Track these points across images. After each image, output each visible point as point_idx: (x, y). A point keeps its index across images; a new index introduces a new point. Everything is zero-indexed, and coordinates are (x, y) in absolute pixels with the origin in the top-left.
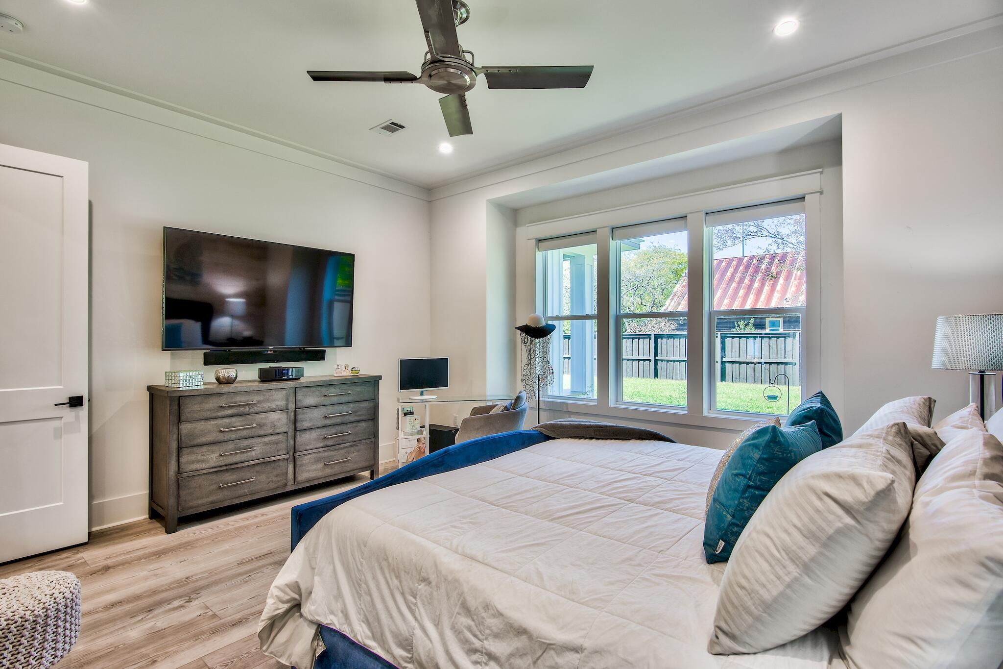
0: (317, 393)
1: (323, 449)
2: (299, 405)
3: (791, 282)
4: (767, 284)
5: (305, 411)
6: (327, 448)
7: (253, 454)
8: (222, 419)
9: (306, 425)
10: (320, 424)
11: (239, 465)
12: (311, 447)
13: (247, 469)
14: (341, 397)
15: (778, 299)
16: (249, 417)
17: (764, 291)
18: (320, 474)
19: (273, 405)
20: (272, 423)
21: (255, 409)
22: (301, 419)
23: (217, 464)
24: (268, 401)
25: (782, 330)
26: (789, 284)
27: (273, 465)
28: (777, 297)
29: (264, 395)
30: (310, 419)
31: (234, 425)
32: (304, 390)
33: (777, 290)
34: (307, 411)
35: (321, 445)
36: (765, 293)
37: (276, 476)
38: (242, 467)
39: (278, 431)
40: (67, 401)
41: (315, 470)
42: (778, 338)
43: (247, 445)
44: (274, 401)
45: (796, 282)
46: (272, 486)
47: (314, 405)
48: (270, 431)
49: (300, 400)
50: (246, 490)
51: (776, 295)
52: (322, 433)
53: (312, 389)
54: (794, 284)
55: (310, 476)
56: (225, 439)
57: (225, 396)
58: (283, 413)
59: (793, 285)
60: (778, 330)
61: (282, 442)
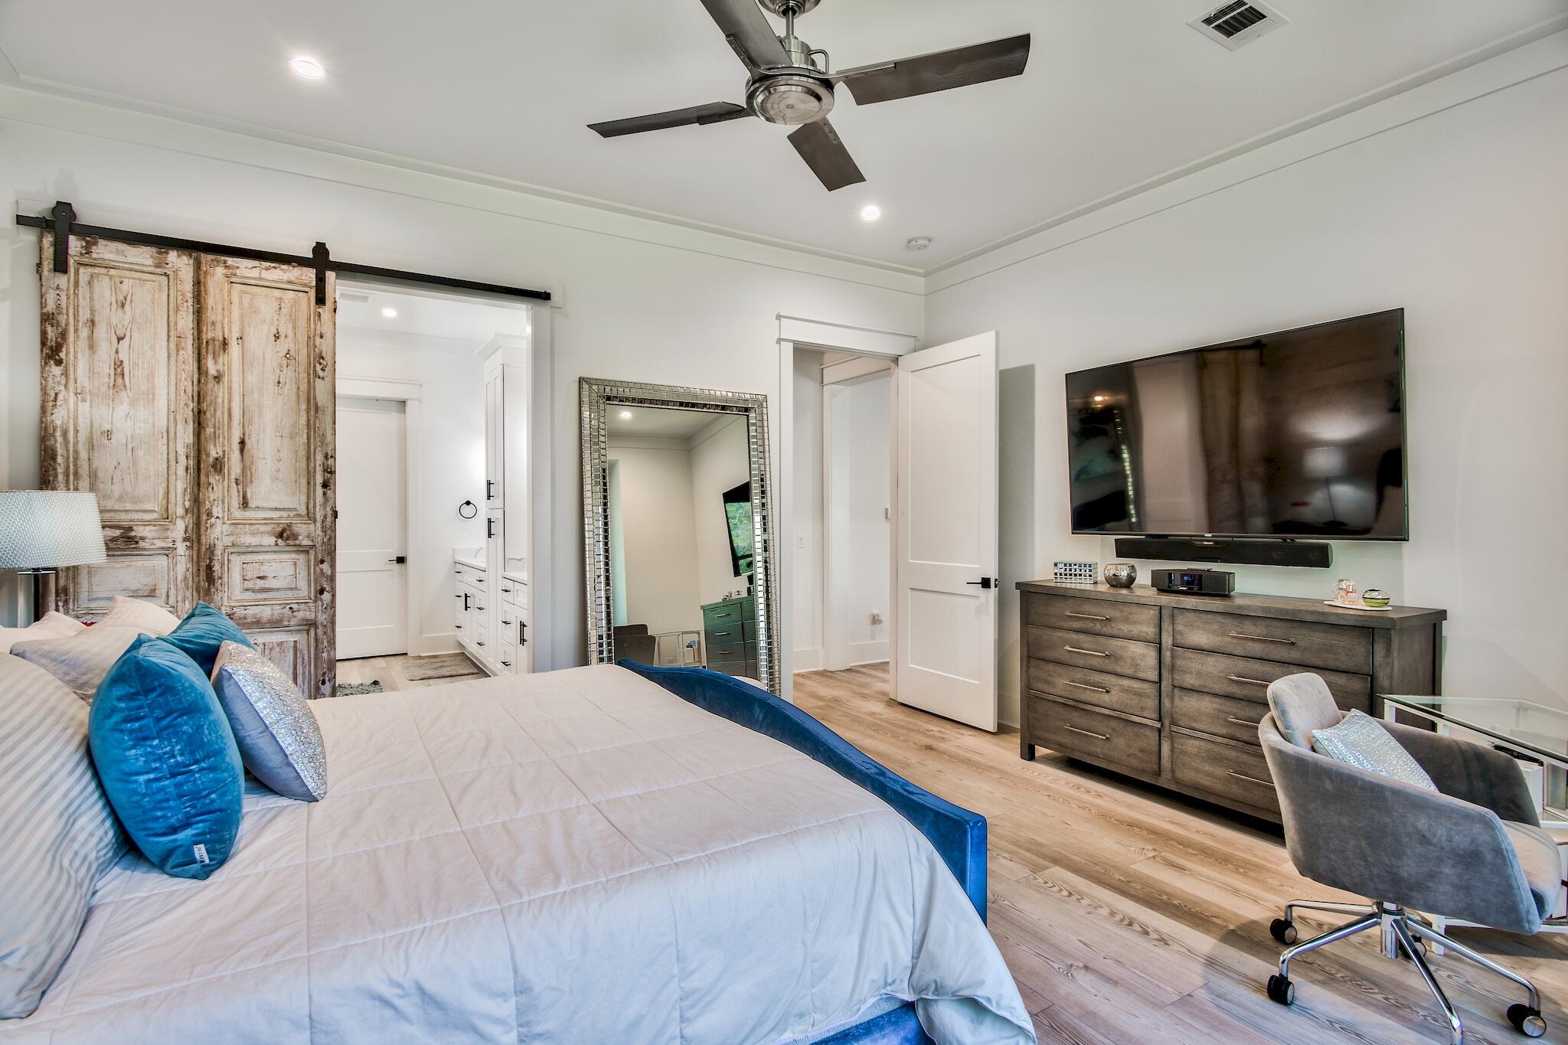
0: (1215, 627)
1: (1225, 741)
2: (1180, 640)
5: (1189, 654)
6: (1233, 743)
7: (1106, 698)
8: (1068, 633)
9: (1190, 681)
10: (1218, 688)
11: (1088, 707)
12: (1202, 727)
13: (1099, 718)
14: (1272, 647)
16: (1101, 639)
18: (1219, 787)
19: (1135, 630)
20: (1133, 658)
21: (1106, 630)
22: (1180, 666)
23: (1063, 694)
24: (1126, 620)
27: (1136, 729)
29: (1121, 611)
30: (1199, 674)
31: (1083, 646)
32: (1188, 615)
34: (1192, 656)
35: (1224, 731)
37: (1141, 751)
38: (1094, 712)
39: (1141, 675)
40: (980, 581)
41: (1208, 774)
43: (1098, 682)
44: (1134, 623)
46: (1135, 763)
47: (1206, 647)
48: (1130, 672)
49: (1180, 633)
50: (1099, 750)
52: (1223, 708)
53: (1203, 616)
55: (1199, 780)
56: (1071, 662)
57: (1071, 601)
58: (1151, 648)
61: (1149, 697)
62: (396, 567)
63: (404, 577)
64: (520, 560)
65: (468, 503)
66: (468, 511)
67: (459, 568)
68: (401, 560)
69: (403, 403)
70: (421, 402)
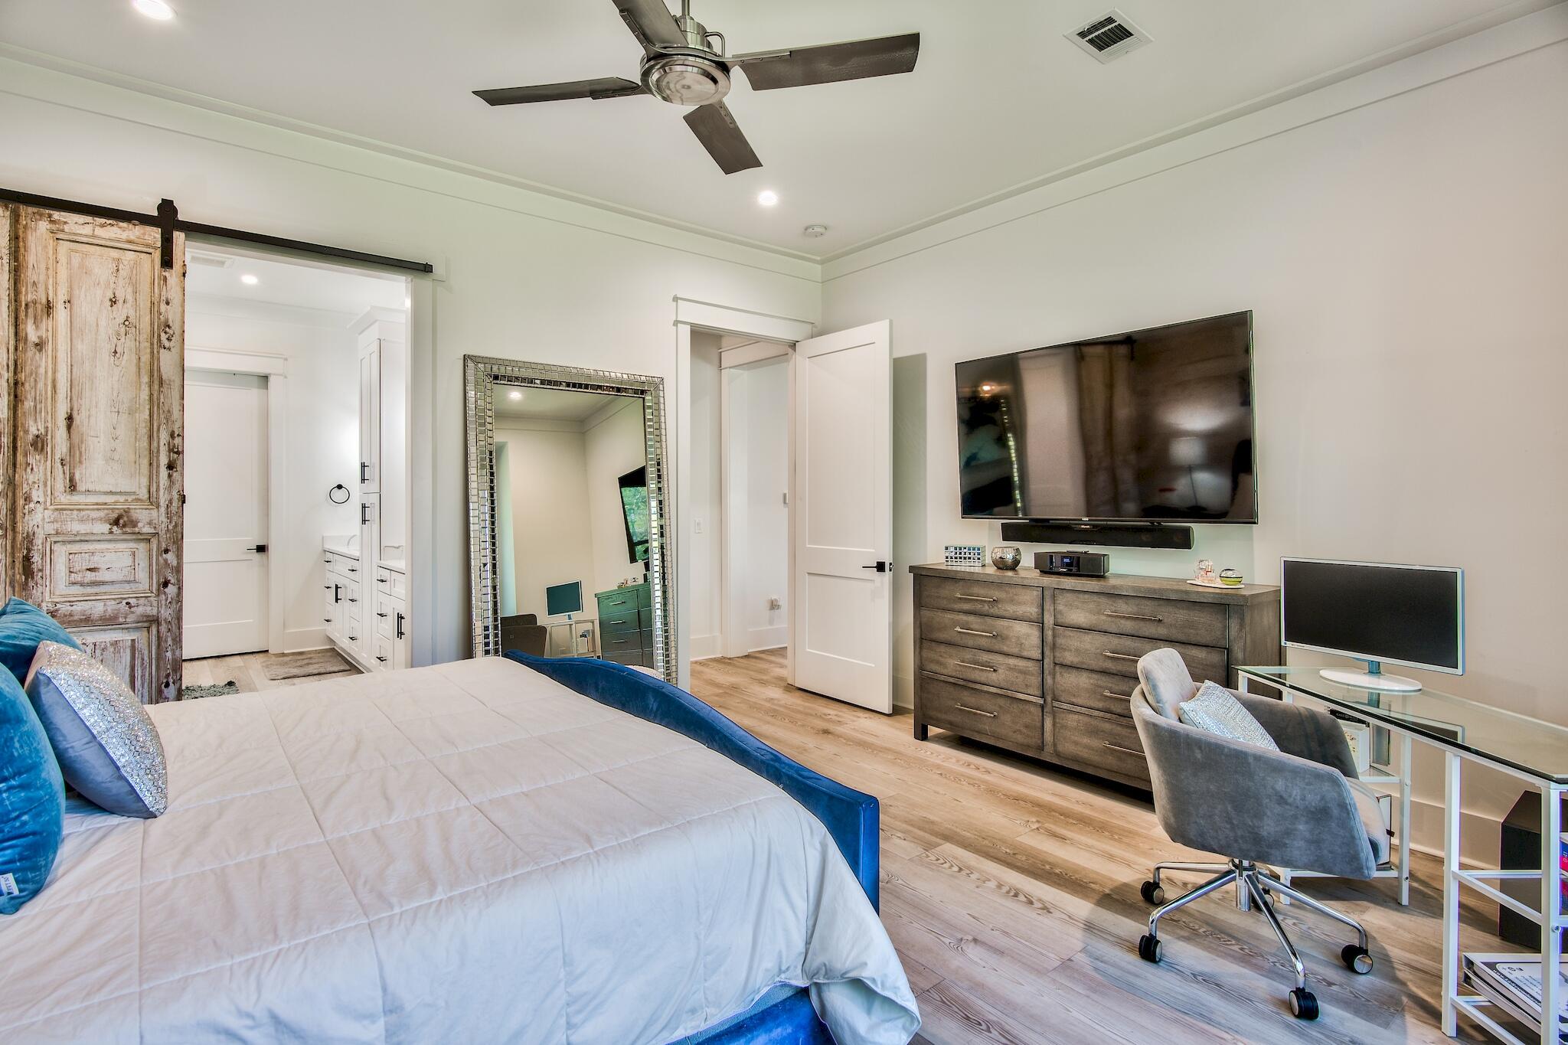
0: (1091, 606)
1: (1101, 714)
2: (1060, 619)
5: (1069, 632)
6: (1108, 716)
7: (993, 677)
8: (958, 615)
9: (1069, 658)
10: (1094, 664)
11: (977, 686)
12: (1081, 702)
13: (987, 696)
14: (1142, 624)
16: (989, 620)
18: (1096, 758)
19: (1020, 610)
20: (1018, 638)
21: (994, 611)
22: (1061, 645)
23: (954, 674)
24: (1012, 601)
27: (1020, 706)
29: (1006, 592)
30: (1078, 651)
31: (972, 627)
32: (1068, 595)
34: (1072, 634)
35: (1100, 705)
37: (1026, 728)
38: (982, 691)
39: (1025, 654)
40: (875, 565)
41: (1086, 747)
43: (986, 661)
44: (1019, 603)
46: (1021, 739)
47: (1083, 625)
48: (1016, 651)
49: (1061, 612)
50: (987, 727)
52: (1100, 683)
53: (1081, 596)
55: (1079, 753)
56: (961, 643)
57: (961, 583)
58: (1034, 628)
61: (1033, 675)
62: (256, 556)
63: (266, 568)
64: (398, 548)
65: (340, 487)
66: (339, 495)
67: (329, 556)
68: (261, 549)
69: (265, 378)
70: (286, 377)
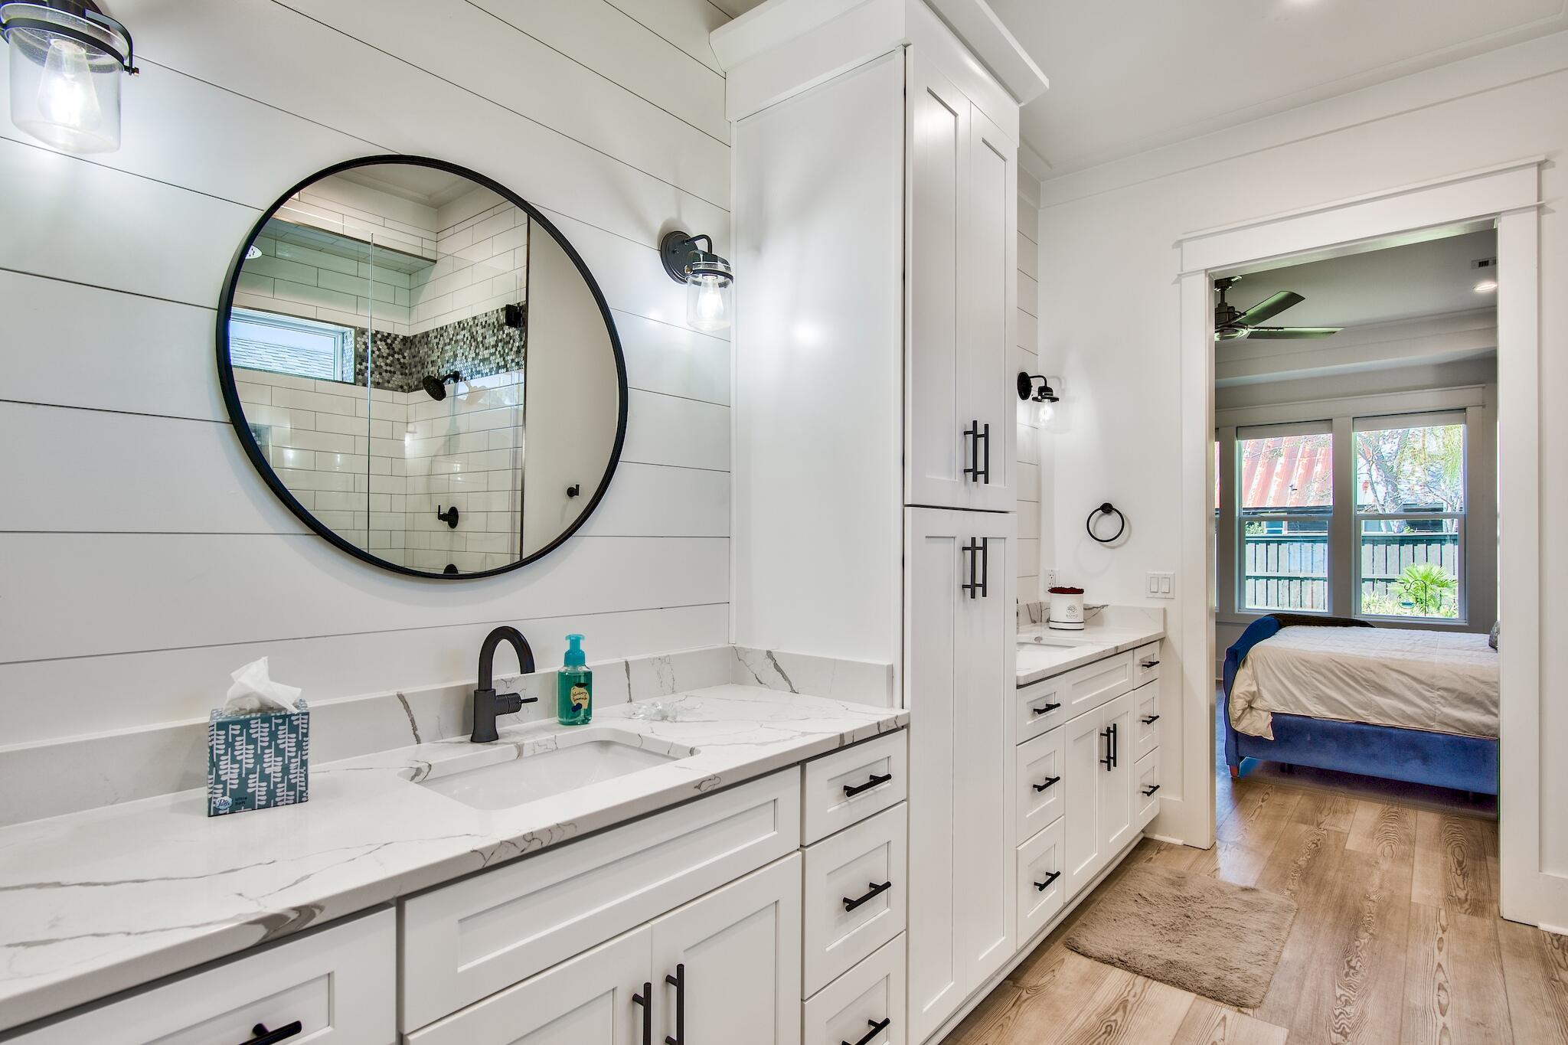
3: (1297, 462)
4: (1260, 462)
15: (1278, 485)
17: (1257, 473)
25: (1287, 531)
26: (1295, 463)
28: (1277, 483)
33: (1276, 471)
36: (1259, 477)
42: (1279, 543)
45: (1305, 461)
51: (1276, 482)
54: (1301, 463)
59: (1301, 465)
60: (1280, 532)
